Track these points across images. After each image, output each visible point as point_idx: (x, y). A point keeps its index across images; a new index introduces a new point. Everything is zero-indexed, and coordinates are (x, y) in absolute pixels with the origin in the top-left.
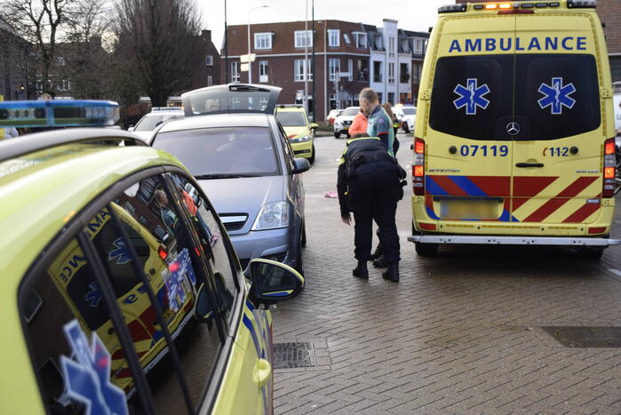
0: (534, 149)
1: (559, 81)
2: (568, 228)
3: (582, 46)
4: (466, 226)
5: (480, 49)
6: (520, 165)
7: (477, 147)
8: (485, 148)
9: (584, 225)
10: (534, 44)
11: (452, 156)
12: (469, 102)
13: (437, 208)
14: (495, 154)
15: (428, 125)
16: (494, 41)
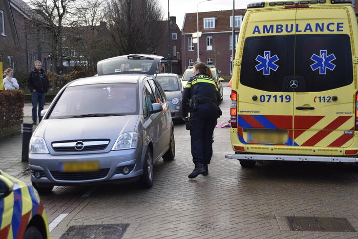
0: (308, 98)
1: (325, 52)
2: (331, 150)
3: (340, 29)
4: (263, 148)
5: (272, 32)
6: (298, 108)
7: (270, 96)
8: (275, 97)
9: (343, 148)
10: (308, 28)
11: (254, 102)
12: (266, 67)
13: (245, 136)
14: (282, 101)
15: (239, 82)
16: (282, 26)
